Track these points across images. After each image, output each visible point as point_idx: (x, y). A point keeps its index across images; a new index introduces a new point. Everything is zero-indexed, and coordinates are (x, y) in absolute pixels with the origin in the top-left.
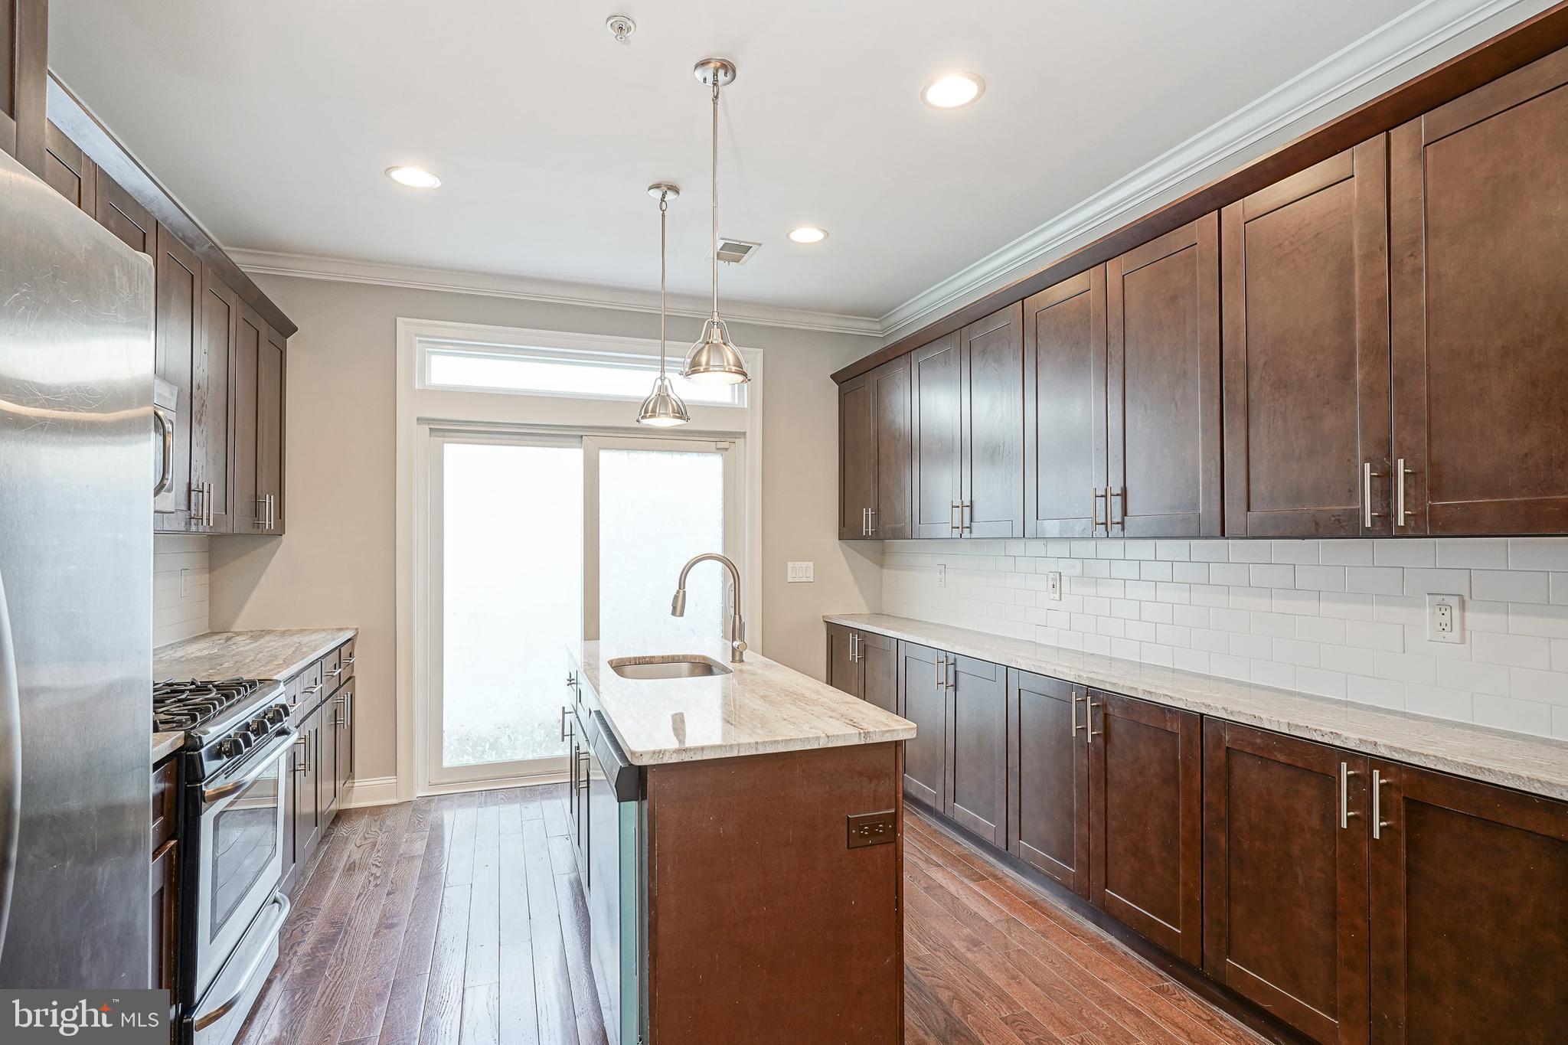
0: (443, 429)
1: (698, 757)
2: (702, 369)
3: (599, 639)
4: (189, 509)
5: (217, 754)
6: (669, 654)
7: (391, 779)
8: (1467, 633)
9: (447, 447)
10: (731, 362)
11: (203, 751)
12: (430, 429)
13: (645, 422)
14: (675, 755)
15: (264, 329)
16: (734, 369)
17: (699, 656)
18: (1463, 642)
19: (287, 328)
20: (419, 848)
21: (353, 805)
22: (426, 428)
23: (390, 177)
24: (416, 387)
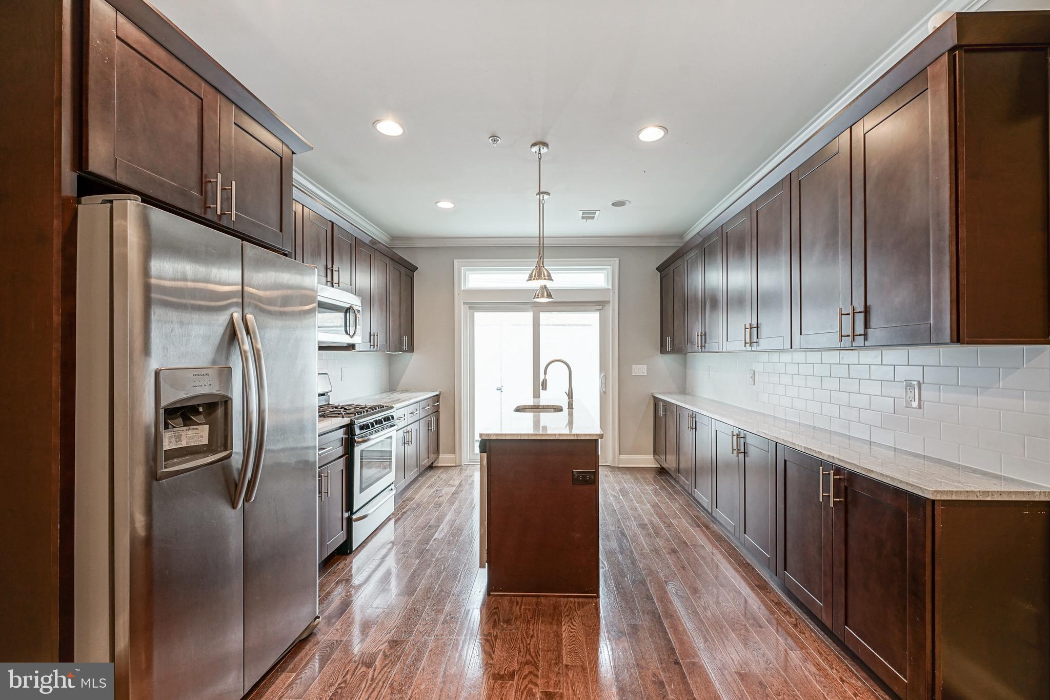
0: (474, 307)
1: (504, 438)
2: (532, 278)
3: (539, 398)
4: (370, 342)
5: (362, 428)
6: (544, 404)
7: (453, 456)
8: (922, 402)
9: (476, 313)
10: (546, 276)
11: (355, 426)
12: (469, 307)
13: (534, 300)
14: (495, 436)
15: (403, 270)
16: (547, 278)
17: (558, 406)
18: (920, 408)
19: (412, 269)
20: (457, 483)
21: (439, 465)
22: (467, 306)
23: (437, 206)
24: (462, 289)
